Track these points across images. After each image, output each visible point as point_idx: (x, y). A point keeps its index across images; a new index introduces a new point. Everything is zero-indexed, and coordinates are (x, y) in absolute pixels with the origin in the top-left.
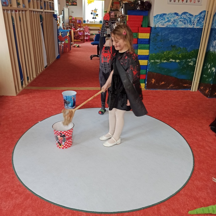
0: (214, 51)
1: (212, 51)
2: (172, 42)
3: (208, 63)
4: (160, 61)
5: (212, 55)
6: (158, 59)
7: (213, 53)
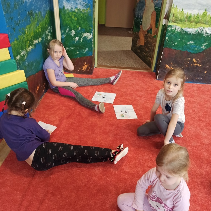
0: (76, 8)
1: (72, 8)
2: (28, 4)
3: (68, 29)
4: (26, 51)
5: (75, 15)
6: (22, 49)
7: (74, 12)
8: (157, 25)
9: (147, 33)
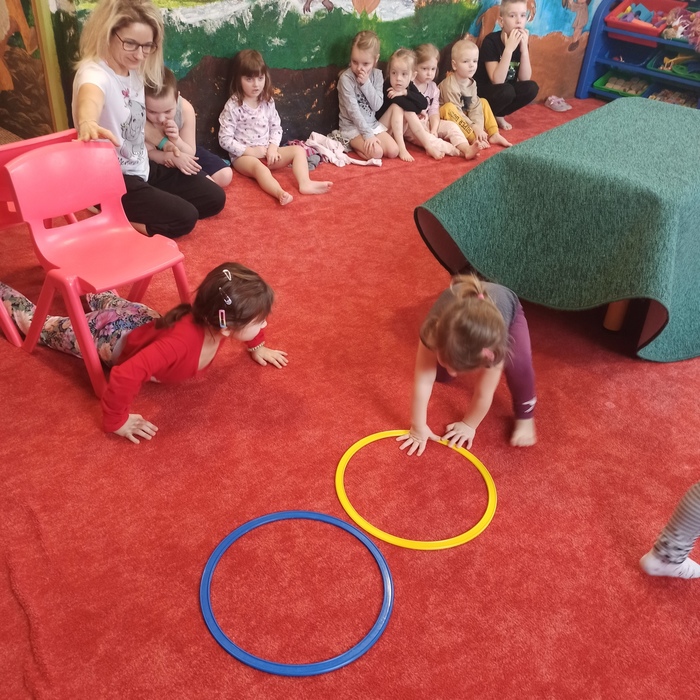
8: (30, 17)
9: (8, 48)
